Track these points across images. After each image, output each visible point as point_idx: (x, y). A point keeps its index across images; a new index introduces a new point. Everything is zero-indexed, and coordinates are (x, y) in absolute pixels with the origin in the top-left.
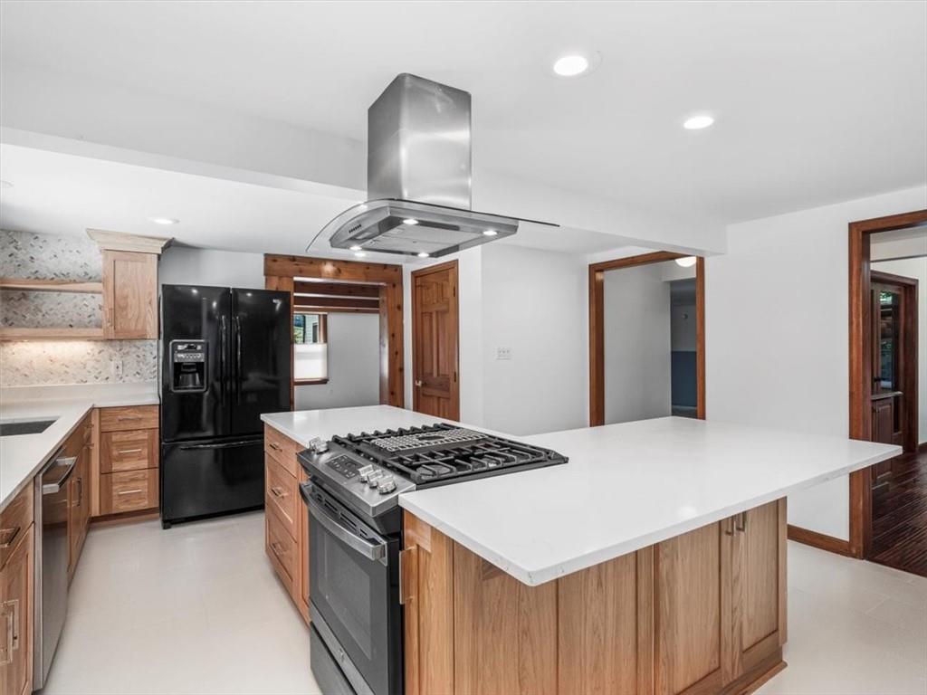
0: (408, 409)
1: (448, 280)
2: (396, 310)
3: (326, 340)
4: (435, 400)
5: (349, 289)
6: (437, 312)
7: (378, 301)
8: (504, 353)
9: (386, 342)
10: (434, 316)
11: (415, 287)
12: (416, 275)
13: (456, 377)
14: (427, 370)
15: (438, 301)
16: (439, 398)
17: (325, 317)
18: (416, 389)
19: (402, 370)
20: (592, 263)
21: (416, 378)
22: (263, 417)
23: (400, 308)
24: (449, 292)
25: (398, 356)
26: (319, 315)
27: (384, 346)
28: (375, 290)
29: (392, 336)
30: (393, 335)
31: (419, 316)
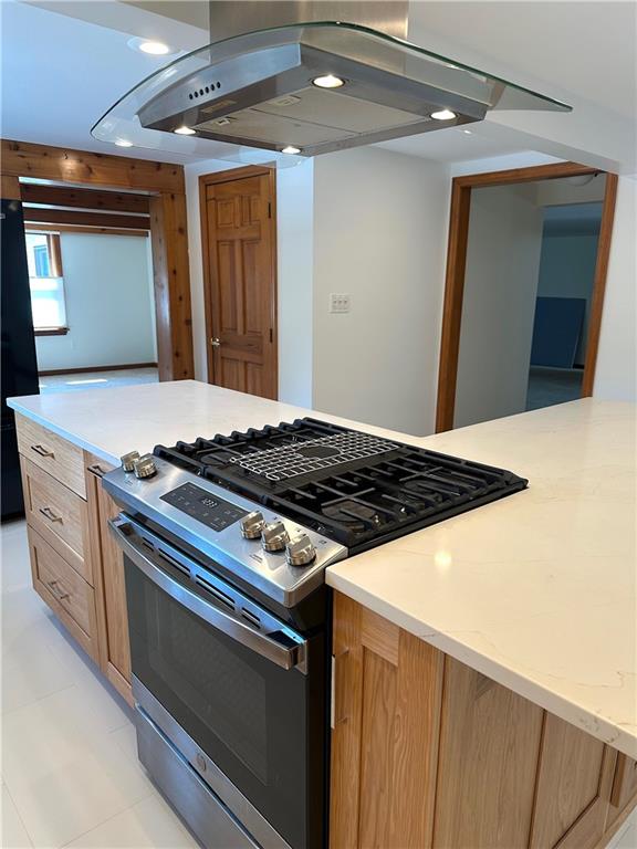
0: (200, 380)
1: (259, 193)
2: (177, 233)
3: (61, 273)
4: (241, 366)
5: (99, 198)
6: (242, 241)
7: (148, 218)
8: (341, 305)
9: (165, 281)
10: (237, 245)
11: (205, 202)
12: (207, 182)
13: (273, 336)
14: (228, 323)
15: (242, 225)
16: (246, 363)
17: (57, 238)
18: (211, 350)
19: (189, 322)
20: (455, 176)
21: (211, 334)
22: (11, 402)
23: (183, 231)
24: (261, 211)
25: (183, 302)
26: (48, 236)
27: (162, 287)
28: (141, 203)
29: (173, 273)
30: (175, 272)
31: (213, 245)
